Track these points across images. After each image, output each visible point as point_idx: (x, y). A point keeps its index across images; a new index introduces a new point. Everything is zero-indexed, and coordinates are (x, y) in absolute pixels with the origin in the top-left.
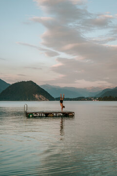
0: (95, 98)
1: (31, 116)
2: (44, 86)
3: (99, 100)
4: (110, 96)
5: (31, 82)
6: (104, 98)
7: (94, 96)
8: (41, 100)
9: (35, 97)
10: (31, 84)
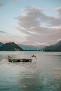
0: (41, 50)
1: (12, 61)
2: (19, 45)
3: (43, 51)
4: (48, 49)
5: (13, 43)
6: (45, 50)
7: (41, 49)
8: (17, 51)
9: (15, 49)
10: (13, 44)
